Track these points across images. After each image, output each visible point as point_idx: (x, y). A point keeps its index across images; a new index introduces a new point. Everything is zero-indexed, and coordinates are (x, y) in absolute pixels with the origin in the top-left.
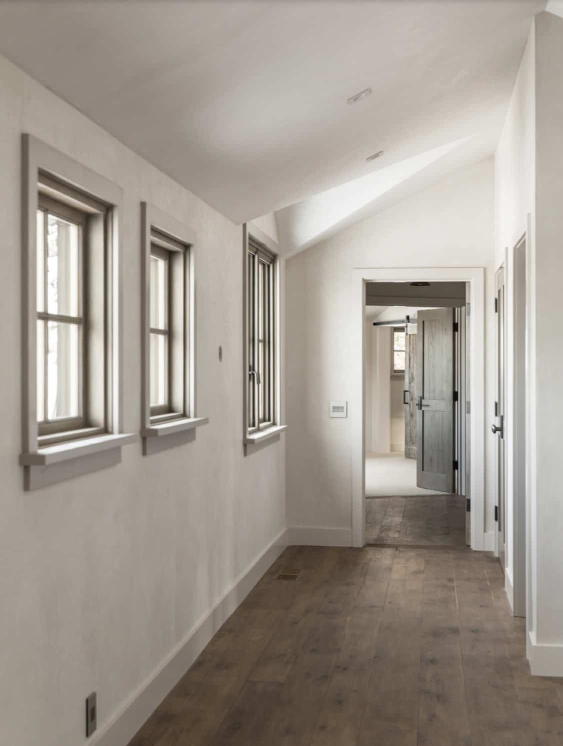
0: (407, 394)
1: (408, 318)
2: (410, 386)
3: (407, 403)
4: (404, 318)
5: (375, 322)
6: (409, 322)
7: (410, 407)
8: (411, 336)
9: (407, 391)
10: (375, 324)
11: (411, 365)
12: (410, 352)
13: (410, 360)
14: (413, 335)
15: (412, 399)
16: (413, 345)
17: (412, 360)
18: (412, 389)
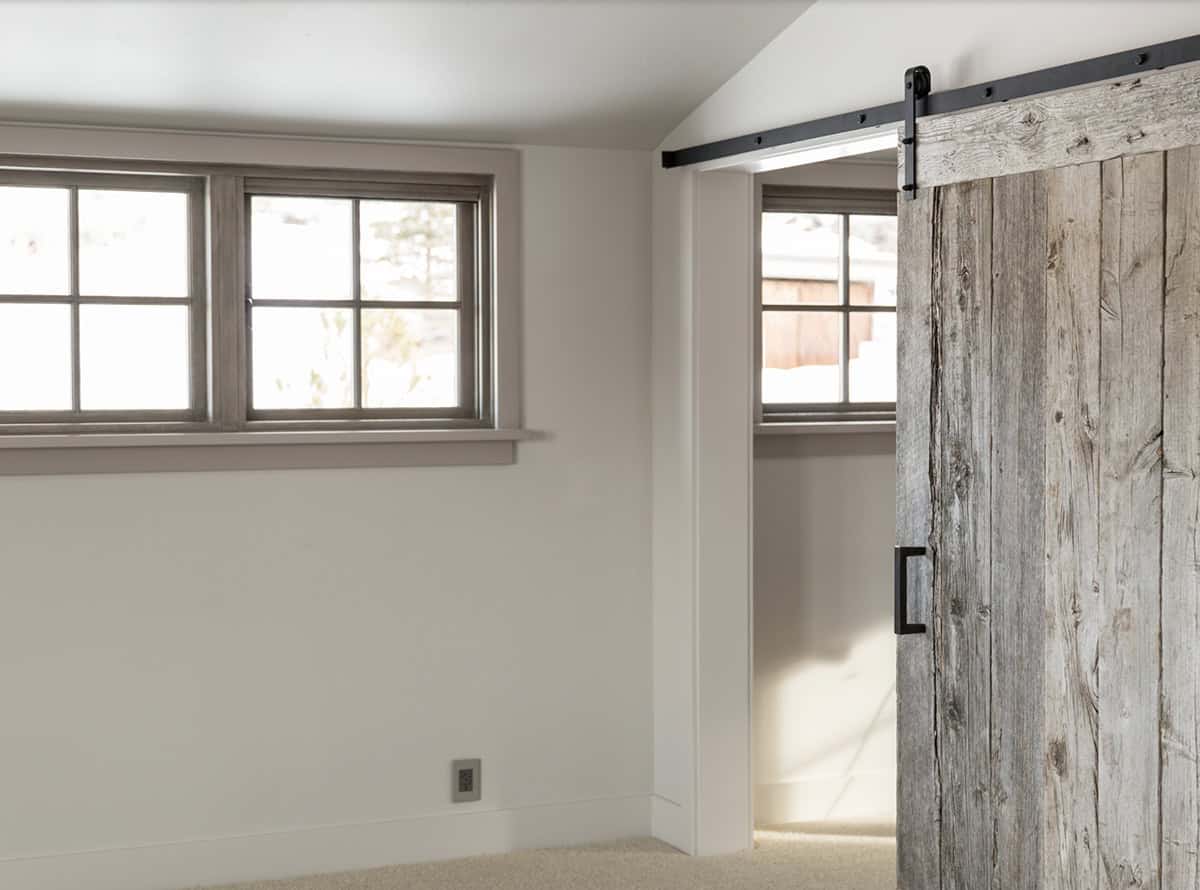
0: (921, 567)
1: (919, 79)
2: (939, 522)
3: (920, 629)
4: (896, 90)
5: (673, 146)
6: (926, 112)
7: (939, 649)
8: (953, 199)
9: (921, 551)
10: (671, 159)
11: (951, 383)
12: (937, 298)
13: (936, 351)
14: (966, 187)
15: (958, 608)
16: (966, 251)
17: (954, 352)
18: (953, 543)
